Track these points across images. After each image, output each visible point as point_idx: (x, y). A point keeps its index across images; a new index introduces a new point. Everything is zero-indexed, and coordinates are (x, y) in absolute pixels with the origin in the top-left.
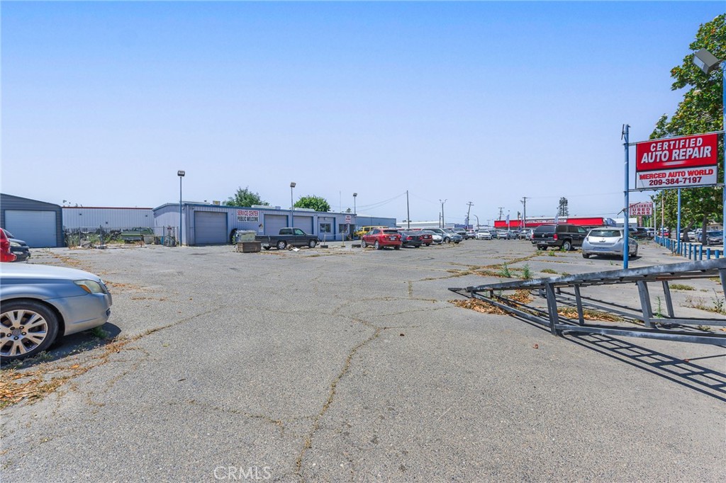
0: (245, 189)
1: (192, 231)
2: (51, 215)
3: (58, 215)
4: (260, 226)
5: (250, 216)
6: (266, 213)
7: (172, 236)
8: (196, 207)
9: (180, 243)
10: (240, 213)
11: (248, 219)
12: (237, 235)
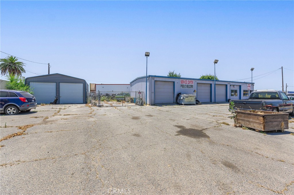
0: (172, 72)
1: (153, 94)
2: (81, 85)
3: (84, 85)
4: (194, 91)
5: (188, 84)
6: (198, 82)
7: (141, 98)
8: (156, 78)
9: (145, 103)
10: (182, 82)
11: (187, 86)
12: (182, 98)
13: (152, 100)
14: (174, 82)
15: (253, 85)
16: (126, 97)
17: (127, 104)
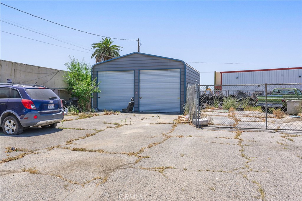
3: (182, 74)
16: (288, 102)
17: (289, 122)
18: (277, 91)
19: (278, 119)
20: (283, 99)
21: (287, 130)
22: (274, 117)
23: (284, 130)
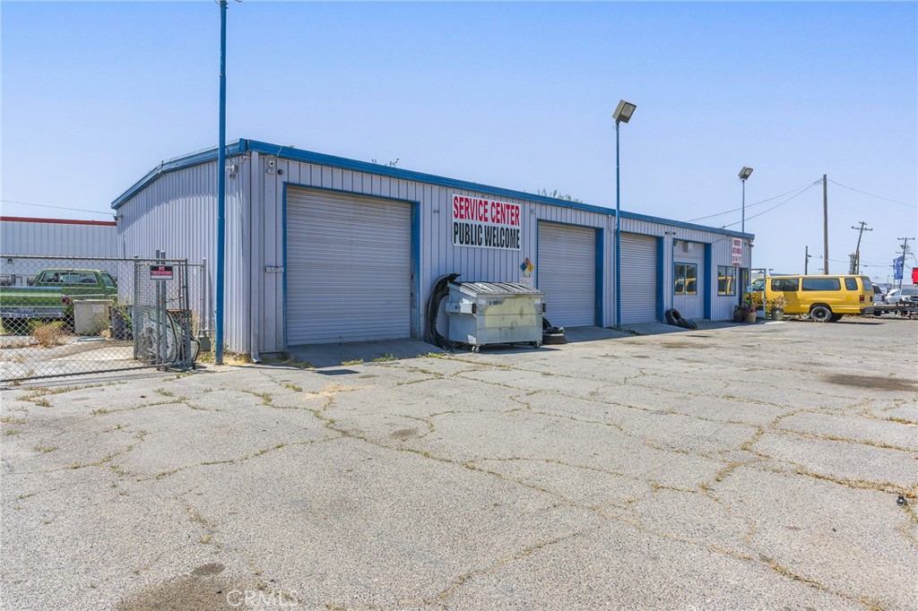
1: (273, 282)
4: (524, 267)
5: (495, 224)
6: (544, 218)
7: (173, 306)
8: (294, 165)
9: (214, 348)
10: (462, 208)
11: (487, 233)
12: (466, 306)
13: (263, 322)
14: (414, 206)
15: (751, 246)
16: (76, 303)
17: (67, 355)
18: (51, 276)
19: (43, 350)
20: (63, 295)
21: (48, 377)
22: (31, 345)
23: (40, 377)
